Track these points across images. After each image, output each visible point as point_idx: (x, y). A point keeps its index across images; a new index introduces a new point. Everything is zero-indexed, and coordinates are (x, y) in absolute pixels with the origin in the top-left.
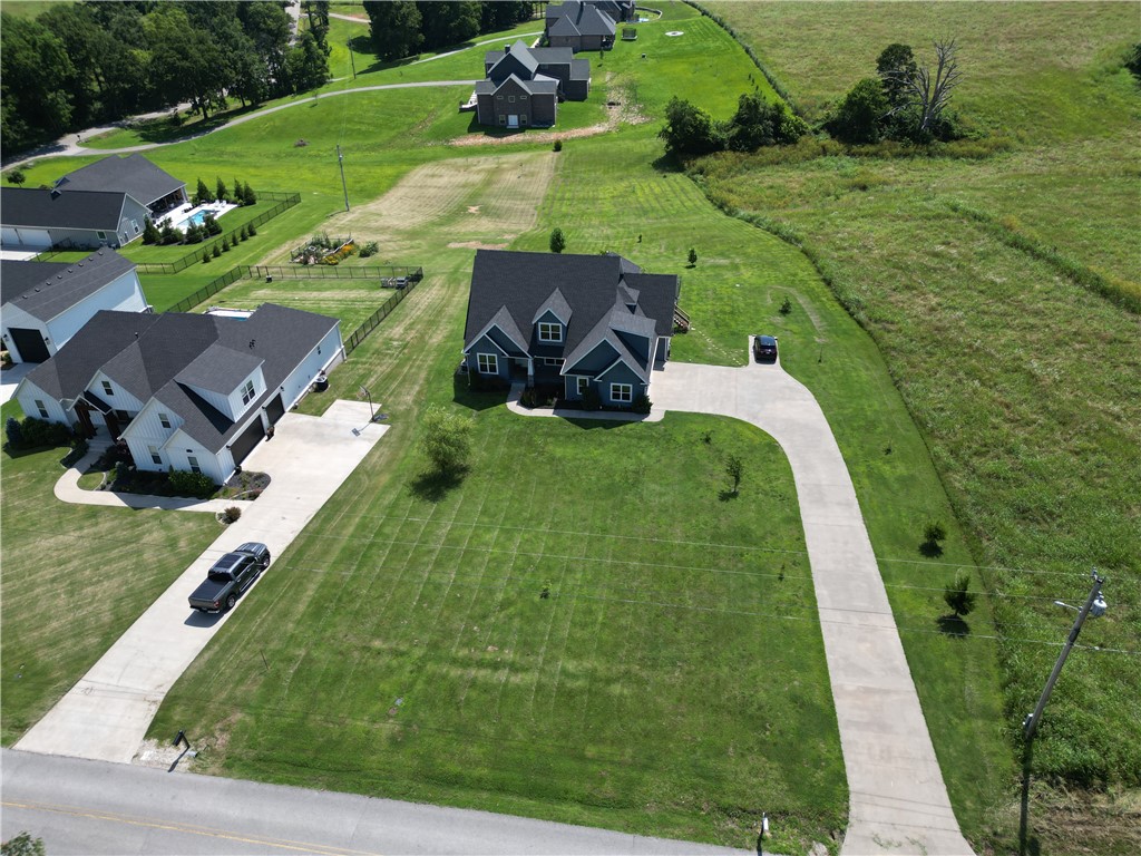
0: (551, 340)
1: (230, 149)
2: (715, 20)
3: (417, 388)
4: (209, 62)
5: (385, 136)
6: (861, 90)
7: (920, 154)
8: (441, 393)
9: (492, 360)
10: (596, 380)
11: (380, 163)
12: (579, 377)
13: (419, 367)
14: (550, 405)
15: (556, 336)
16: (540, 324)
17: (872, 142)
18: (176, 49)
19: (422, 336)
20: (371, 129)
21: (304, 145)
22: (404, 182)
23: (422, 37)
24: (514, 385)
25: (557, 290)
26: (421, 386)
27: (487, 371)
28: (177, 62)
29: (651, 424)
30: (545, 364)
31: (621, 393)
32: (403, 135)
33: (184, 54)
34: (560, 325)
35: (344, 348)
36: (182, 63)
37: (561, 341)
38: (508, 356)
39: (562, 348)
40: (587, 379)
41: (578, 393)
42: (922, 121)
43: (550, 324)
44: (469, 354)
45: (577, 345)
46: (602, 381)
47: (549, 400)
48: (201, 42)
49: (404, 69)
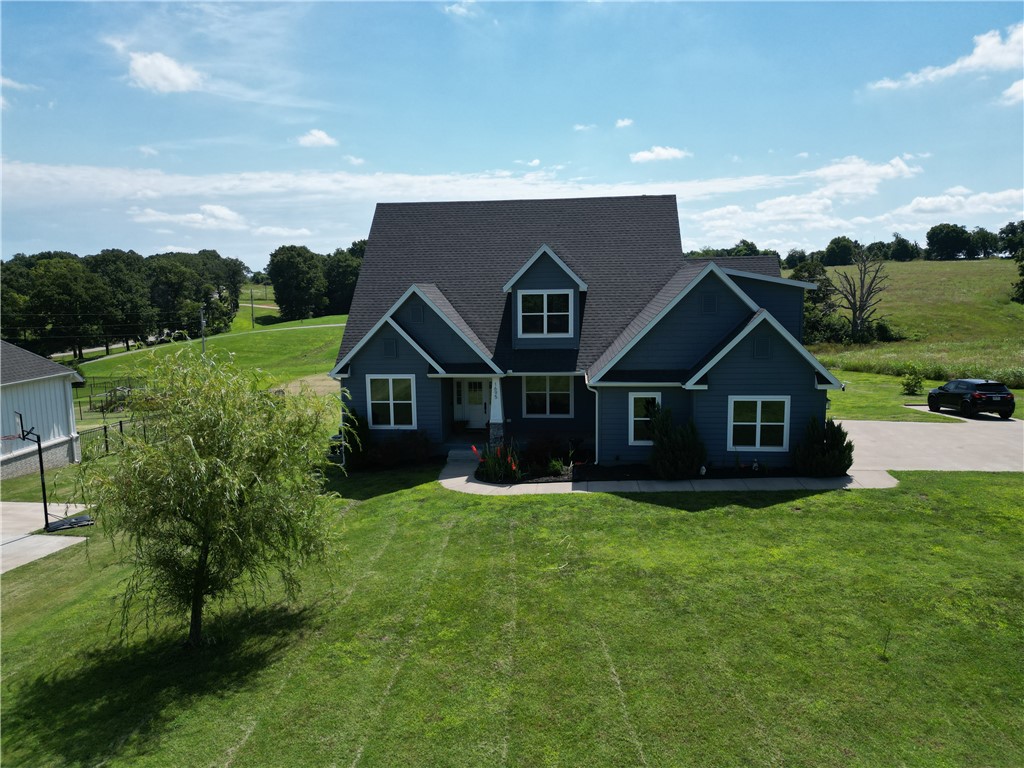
0: (545, 335)
4: (93, 298)
5: (275, 359)
9: (403, 391)
10: (690, 385)
12: (635, 393)
15: (558, 324)
16: (521, 293)
17: (808, 343)
18: (59, 286)
20: (260, 355)
23: (326, 300)
24: (452, 453)
27: (389, 423)
28: (56, 296)
29: (870, 494)
30: (525, 415)
31: (759, 424)
32: (296, 358)
33: (66, 289)
34: (570, 292)
35: (77, 438)
36: (61, 297)
37: (570, 334)
38: (442, 373)
39: (577, 351)
40: (658, 396)
41: (631, 441)
42: (854, 324)
43: (545, 293)
44: (346, 376)
45: (610, 344)
46: (705, 387)
47: (554, 463)
48: (88, 282)
49: (305, 321)
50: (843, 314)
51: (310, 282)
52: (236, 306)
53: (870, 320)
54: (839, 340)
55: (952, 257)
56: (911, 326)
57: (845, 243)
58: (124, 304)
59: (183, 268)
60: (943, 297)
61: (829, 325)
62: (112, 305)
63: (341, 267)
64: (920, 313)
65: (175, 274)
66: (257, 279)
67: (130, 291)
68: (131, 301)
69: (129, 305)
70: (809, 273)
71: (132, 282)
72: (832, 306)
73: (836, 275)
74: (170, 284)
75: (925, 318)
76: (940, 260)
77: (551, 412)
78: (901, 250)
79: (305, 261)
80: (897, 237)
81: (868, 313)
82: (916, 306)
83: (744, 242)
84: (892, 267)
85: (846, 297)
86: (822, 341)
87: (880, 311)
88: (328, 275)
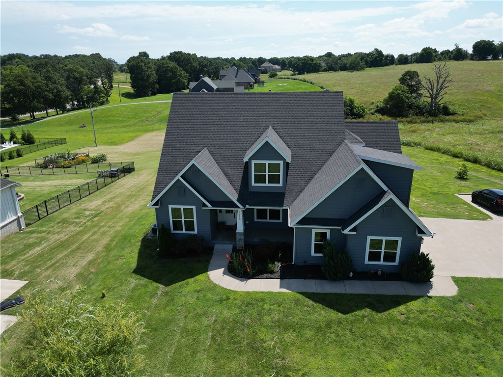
0: (267, 184)
1: (40, 129)
2: (301, 80)
3: (90, 256)
4: (37, 88)
5: (132, 122)
6: (397, 90)
7: (436, 121)
8: (120, 262)
9: (188, 212)
10: (346, 231)
11: (127, 132)
12: (316, 230)
13: (104, 233)
14: (272, 272)
15: (274, 179)
16: (253, 162)
17: (406, 116)
18: (18, 81)
19: (119, 206)
20: (125, 119)
21: (85, 127)
22: (139, 139)
23: (157, 86)
24: (216, 247)
25: (270, 127)
26: (97, 254)
27: (182, 230)
28: (17, 87)
29: (442, 300)
30: (256, 220)
31: (383, 251)
32: (142, 121)
33: (22, 83)
34: (281, 162)
35: (22, 216)
36: (20, 87)
37: (281, 185)
38: (210, 207)
39: (284, 194)
40: (328, 232)
41: (313, 254)
42: (431, 106)
43: (267, 162)
44: (158, 207)
45: (303, 190)
46: (355, 233)
47: (270, 266)
48: (33, 78)
49: (147, 98)
50: (425, 99)
51: (149, 76)
52: (112, 87)
53: (439, 103)
54: (422, 114)
55: (485, 59)
56: (461, 105)
57: (429, 50)
58: (53, 90)
59: (82, 69)
60: (478, 87)
61: (418, 105)
62: (47, 91)
63: (164, 67)
64: (465, 98)
65: (78, 72)
66: (121, 69)
67: (55, 83)
68: (56, 88)
69: (55, 91)
70: (410, 76)
71: (56, 78)
72: (420, 95)
73: (424, 79)
74: (76, 79)
75: (468, 100)
76: (478, 60)
77: (270, 219)
78: (458, 55)
79: (145, 65)
80: (457, 46)
81: (439, 100)
82: (464, 93)
83: (376, 50)
84: (453, 64)
85: (428, 91)
86: (413, 115)
87: (445, 99)
88: (157, 71)
